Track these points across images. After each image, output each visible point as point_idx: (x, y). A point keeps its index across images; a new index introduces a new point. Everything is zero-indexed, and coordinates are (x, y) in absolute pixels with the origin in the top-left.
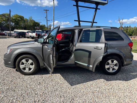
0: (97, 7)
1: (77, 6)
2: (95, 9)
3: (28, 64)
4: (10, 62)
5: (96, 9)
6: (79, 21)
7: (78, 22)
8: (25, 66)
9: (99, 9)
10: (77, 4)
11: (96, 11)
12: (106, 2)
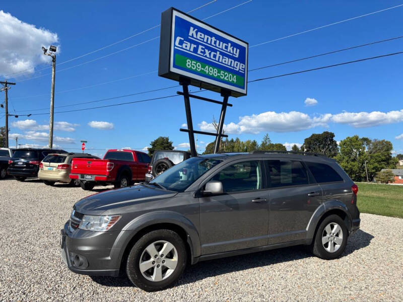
0: (226, 100)
1: (186, 95)
2: (221, 105)
3: (162, 255)
4: (109, 258)
5: (225, 105)
6: (191, 132)
7: (187, 133)
8: (153, 262)
9: (231, 105)
10: (186, 89)
11: (224, 109)
12: (244, 91)
